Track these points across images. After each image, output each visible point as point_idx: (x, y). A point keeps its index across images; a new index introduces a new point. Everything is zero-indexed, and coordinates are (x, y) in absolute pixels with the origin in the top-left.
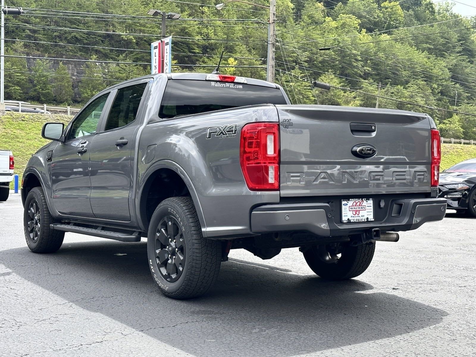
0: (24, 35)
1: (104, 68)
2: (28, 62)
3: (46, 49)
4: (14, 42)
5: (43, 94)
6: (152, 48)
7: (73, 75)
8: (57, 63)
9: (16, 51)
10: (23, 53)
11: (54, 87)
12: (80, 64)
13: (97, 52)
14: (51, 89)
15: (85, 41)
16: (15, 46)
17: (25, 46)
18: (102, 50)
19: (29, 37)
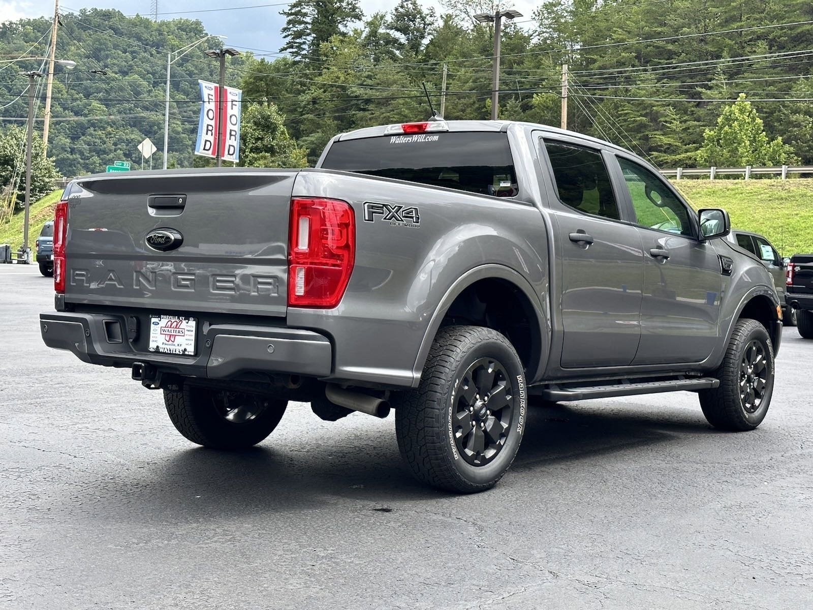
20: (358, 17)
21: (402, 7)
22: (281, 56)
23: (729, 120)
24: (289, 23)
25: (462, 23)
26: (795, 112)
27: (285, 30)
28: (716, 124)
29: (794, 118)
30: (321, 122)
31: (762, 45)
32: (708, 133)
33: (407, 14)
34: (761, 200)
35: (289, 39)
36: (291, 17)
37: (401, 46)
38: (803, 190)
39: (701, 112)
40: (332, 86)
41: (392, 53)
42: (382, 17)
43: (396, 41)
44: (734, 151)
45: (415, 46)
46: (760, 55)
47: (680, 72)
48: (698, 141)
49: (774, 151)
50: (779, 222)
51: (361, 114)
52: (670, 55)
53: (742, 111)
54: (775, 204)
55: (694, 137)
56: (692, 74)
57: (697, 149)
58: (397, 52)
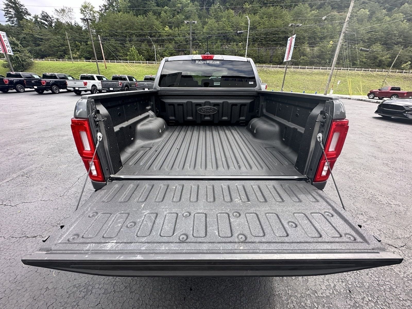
0: (258, 41)
1: (281, 50)
2: (258, 50)
3: (264, 45)
4: (255, 44)
5: (261, 61)
6: (288, 40)
7: (271, 53)
8: (267, 49)
9: (255, 47)
10: (257, 47)
11: (265, 58)
12: (274, 49)
13: (280, 44)
14: (264, 59)
15: (277, 41)
16: (255, 45)
17: (258, 45)
18: (282, 43)
19: (260, 41)
20: (30, 15)
21: (43, 14)
22: (7, 23)
23: (132, 51)
24: (6, 13)
25: (62, 21)
26: (143, 50)
27: (5, 15)
28: (129, 52)
29: (143, 51)
30: (29, 44)
31: (134, 36)
32: (128, 53)
33: (45, 16)
34: (145, 68)
35: (8, 18)
36: (6, 12)
37: (46, 25)
38: (152, 66)
39: (125, 49)
40: (28, 34)
41: (44, 26)
42: (37, 16)
43: (44, 23)
44: (134, 57)
45: (51, 25)
46: (134, 38)
47: (119, 40)
48: (127, 55)
49: (141, 58)
50: (150, 72)
51: (41, 43)
52: (116, 36)
53: (134, 49)
54: (148, 69)
55: (126, 54)
56: (122, 40)
57: (127, 57)
58: (46, 27)
